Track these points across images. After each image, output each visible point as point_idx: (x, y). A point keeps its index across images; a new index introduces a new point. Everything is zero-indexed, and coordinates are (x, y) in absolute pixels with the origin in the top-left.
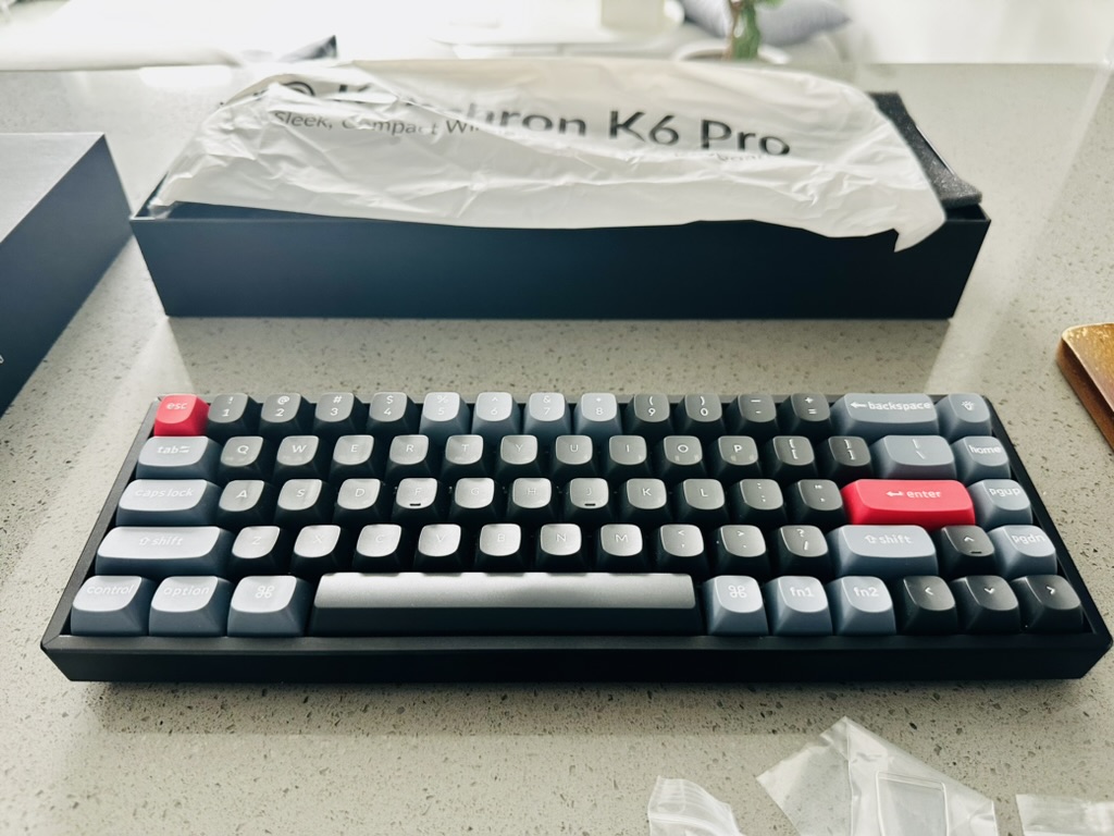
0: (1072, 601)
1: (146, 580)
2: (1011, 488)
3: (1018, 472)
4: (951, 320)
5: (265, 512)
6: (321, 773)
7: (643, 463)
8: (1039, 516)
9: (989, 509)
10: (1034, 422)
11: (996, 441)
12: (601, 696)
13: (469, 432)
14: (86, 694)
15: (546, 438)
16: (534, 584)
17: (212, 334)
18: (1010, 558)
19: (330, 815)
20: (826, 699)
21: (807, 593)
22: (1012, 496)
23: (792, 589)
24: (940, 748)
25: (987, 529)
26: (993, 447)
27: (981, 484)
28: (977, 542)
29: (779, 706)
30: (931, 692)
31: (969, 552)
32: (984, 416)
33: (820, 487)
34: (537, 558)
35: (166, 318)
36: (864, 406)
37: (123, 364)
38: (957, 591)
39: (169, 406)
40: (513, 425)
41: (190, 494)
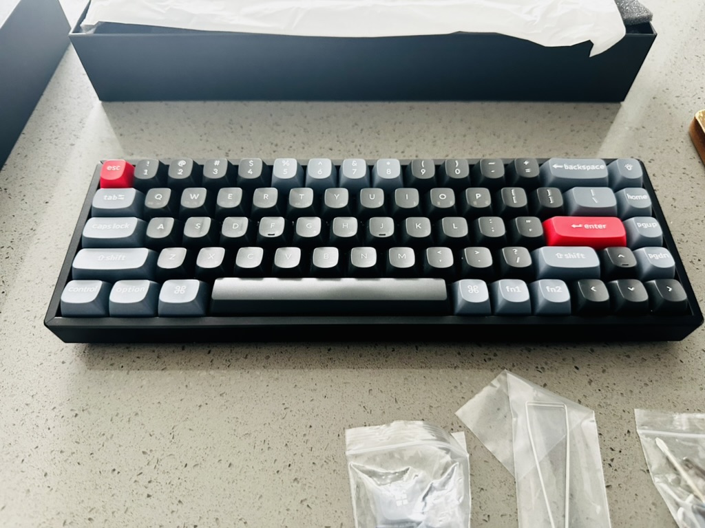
0: (682, 295)
1: (105, 282)
2: (651, 223)
3: (656, 212)
4: (623, 103)
5: (176, 238)
6: (221, 395)
7: (417, 207)
8: (668, 242)
9: (636, 237)
10: (670, 175)
11: (645, 191)
12: (388, 348)
13: (304, 186)
14: (75, 350)
15: (355, 190)
16: (348, 284)
17: (131, 114)
18: (646, 268)
19: (227, 420)
20: (525, 351)
21: (517, 290)
22: (650, 228)
23: (507, 288)
24: (592, 381)
25: (633, 249)
26: (643, 195)
27: (632, 220)
28: (626, 257)
29: (495, 355)
30: (589, 348)
31: (621, 265)
32: (639, 174)
33: (529, 221)
34: (349, 268)
35: (100, 102)
36: (561, 167)
37: (75, 135)
38: (611, 289)
39: (109, 168)
40: (332, 181)
41: (127, 226)
